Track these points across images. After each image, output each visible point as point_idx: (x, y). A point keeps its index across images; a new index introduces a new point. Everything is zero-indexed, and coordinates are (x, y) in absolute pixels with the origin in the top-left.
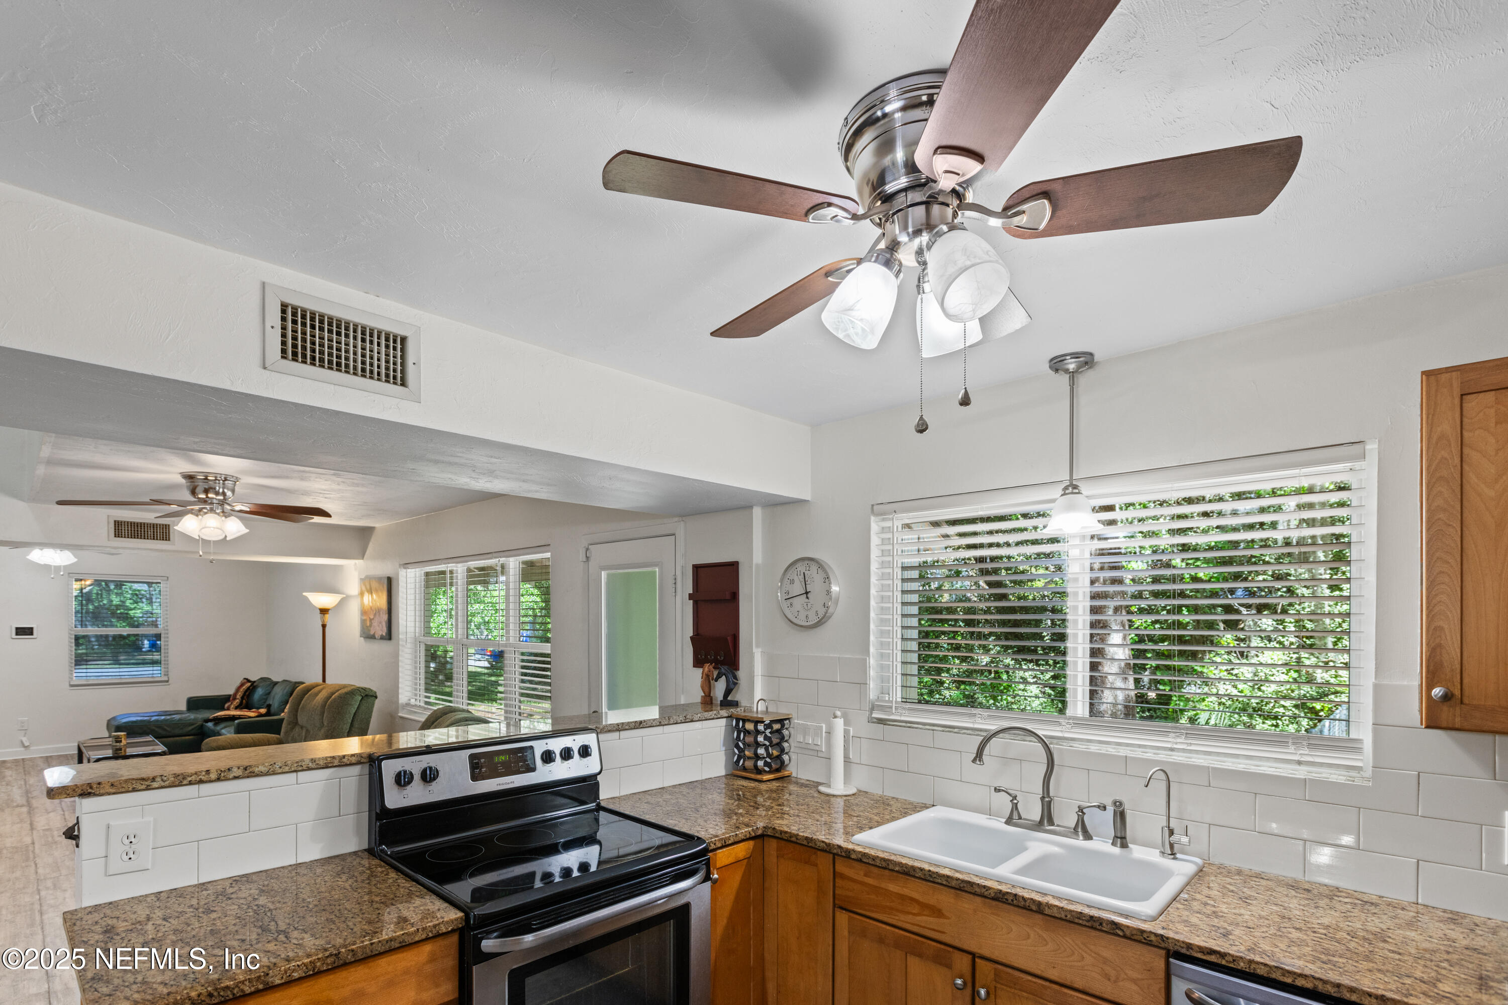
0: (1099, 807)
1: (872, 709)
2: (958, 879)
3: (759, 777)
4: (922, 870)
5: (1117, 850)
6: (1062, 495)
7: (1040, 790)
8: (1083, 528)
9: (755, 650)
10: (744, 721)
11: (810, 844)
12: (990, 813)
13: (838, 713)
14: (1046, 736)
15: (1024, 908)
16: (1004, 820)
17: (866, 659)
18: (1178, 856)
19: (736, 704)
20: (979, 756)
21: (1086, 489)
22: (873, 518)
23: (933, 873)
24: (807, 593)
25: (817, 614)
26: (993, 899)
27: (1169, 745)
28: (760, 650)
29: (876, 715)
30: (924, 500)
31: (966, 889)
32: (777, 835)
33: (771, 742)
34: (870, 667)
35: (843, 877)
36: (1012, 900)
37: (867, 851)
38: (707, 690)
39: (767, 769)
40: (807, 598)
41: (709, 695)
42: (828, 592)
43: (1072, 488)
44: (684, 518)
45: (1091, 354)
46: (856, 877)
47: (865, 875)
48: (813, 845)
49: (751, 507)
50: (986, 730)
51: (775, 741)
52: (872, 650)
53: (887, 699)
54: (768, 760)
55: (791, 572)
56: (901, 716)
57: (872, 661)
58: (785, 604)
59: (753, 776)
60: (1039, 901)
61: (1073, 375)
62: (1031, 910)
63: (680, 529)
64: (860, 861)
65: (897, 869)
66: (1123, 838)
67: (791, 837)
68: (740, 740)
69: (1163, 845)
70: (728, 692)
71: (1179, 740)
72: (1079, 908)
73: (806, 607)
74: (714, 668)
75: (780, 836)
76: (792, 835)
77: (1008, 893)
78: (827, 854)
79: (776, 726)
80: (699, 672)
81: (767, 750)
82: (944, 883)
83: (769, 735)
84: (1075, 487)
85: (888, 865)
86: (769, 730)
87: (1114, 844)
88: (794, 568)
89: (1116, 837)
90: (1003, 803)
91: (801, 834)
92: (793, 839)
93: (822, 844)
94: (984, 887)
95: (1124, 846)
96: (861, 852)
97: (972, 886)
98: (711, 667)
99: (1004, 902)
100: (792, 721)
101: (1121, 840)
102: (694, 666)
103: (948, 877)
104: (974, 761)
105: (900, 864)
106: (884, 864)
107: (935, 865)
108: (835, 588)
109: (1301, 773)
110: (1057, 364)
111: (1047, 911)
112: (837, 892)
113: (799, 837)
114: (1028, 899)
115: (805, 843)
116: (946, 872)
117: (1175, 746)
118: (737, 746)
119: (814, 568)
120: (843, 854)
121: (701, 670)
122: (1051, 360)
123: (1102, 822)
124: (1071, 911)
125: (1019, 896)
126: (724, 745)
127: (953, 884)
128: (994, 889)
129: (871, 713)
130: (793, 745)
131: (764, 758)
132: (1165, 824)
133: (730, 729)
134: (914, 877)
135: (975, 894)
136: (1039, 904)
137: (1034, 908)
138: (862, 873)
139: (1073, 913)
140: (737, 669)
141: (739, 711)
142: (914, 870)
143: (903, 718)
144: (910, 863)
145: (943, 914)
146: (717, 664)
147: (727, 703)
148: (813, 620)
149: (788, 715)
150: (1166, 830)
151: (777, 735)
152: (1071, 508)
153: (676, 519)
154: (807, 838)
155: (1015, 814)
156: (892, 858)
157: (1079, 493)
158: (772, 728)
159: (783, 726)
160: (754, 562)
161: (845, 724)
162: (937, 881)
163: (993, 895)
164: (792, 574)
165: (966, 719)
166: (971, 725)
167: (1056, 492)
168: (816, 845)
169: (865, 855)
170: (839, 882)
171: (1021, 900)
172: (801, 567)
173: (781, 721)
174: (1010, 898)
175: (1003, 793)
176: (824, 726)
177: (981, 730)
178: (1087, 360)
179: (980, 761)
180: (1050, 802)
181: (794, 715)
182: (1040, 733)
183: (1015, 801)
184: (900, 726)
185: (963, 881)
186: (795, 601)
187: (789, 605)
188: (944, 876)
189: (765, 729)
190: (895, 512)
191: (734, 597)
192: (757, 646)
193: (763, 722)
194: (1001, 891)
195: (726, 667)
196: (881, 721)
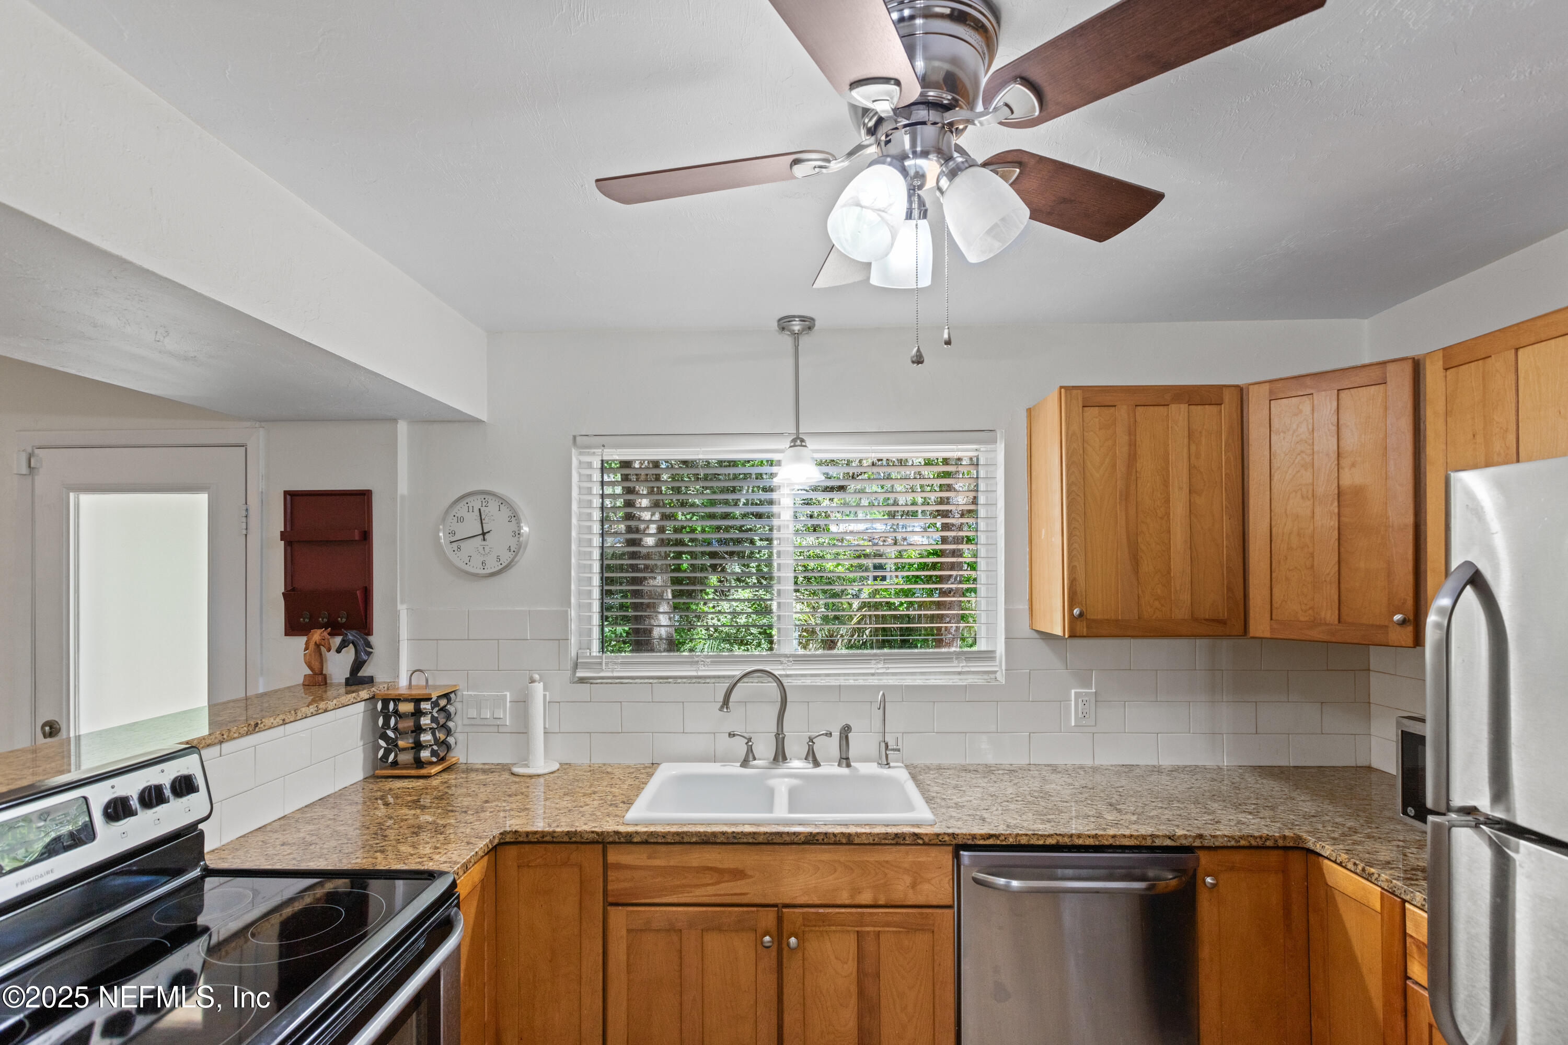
0: (826, 735)
1: (576, 666)
2: (765, 833)
3: (423, 772)
4: (723, 833)
5: (844, 771)
6: (791, 447)
7: (773, 728)
8: (807, 478)
9: (399, 607)
10: (397, 700)
11: (574, 839)
12: (725, 759)
13: (537, 677)
14: (781, 675)
15: (835, 844)
16: (739, 764)
17: (567, 612)
18: (892, 764)
19: (370, 680)
20: (726, 702)
21: (811, 444)
22: (574, 451)
23: (738, 833)
24: (484, 534)
25: (498, 558)
26: (804, 843)
27: (873, 671)
28: (405, 606)
29: (580, 674)
30: (650, 437)
31: (775, 841)
32: (521, 839)
33: (438, 723)
34: (571, 620)
35: (619, 867)
36: (823, 840)
37: (652, 829)
38: (316, 665)
39: (434, 759)
40: (484, 540)
41: (321, 673)
42: (517, 534)
43: (798, 441)
44: (263, 424)
45: (813, 319)
46: (638, 863)
47: (649, 858)
48: (578, 839)
49: (394, 420)
50: (729, 677)
51: (442, 721)
52: (573, 600)
53: (588, 654)
54: (435, 748)
55: (458, 507)
56: (612, 671)
57: (573, 613)
58: (448, 549)
59: (413, 772)
60: (849, 834)
61: (796, 336)
62: (842, 844)
63: (258, 439)
64: (646, 842)
65: (694, 840)
66: (847, 759)
67: (543, 837)
68: (389, 728)
69: (880, 758)
70: (358, 665)
71: (880, 666)
72: (882, 830)
73: (482, 552)
74: (329, 634)
75: (525, 840)
76: (543, 834)
77: (818, 833)
78: (596, 846)
79: (443, 702)
80: (299, 642)
81: (434, 734)
82: (751, 841)
83: (436, 715)
84: (802, 441)
85: (683, 838)
86: (437, 709)
87: (839, 765)
88: (465, 502)
89: (841, 758)
90: (740, 747)
91: (558, 830)
92: (548, 838)
93: (591, 835)
94: (794, 833)
95: (848, 765)
96: (646, 832)
97: (781, 836)
98: (325, 634)
99: (815, 844)
100: (459, 693)
101: (845, 760)
102: (286, 634)
103: (754, 833)
104: (721, 709)
105: (698, 834)
106: (677, 839)
107: (734, 824)
108: (525, 529)
109: (955, 680)
110: (784, 323)
111: (857, 841)
112: (609, 888)
113: (556, 835)
114: (838, 834)
115: (566, 839)
116: (748, 829)
117: (878, 671)
118: (384, 737)
119: (493, 505)
120: (622, 840)
121: (302, 640)
122: (780, 320)
123: (829, 747)
124: (878, 834)
125: (830, 833)
126: (362, 738)
127: (761, 839)
128: (803, 833)
129: (574, 672)
130: (459, 723)
131: (431, 745)
132: (881, 739)
133: (373, 715)
134: (716, 843)
135: (784, 844)
136: (849, 835)
137: (844, 841)
138: (645, 856)
139: (880, 836)
140: (369, 632)
141: (380, 689)
142: (715, 837)
143: (616, 674)
144: (710, 829)
145: (745, 875)
146: (335, 628)
147: (356, 680)
148: (493, 567)
149: (455, 686)
150: (883, 745)
151: (443, 714)
152: (798, 459)
153: (248, 424)
154: (568, 833)
155: (751, 756)
156: (685, 829)
157: (805, 446)
158: (439, 705)
159: (449, 701)
160: (399, 492)
161: (545, 689)
162: (742, 841)
163: (803, 839)
164: (461, 510)
165: (688, 667)
166: (694, 674)
167: (785, 443)
168: (582, 838)
169: (652, 834)
170: (612, 875)
171: (831, 836)
172: (476, 503)
173: (446, 696)
174: (820, 838)
175: (738, 737)
176: (508, 694)
177: (724, 677)
178: (809, 324)
179: (727, 708)
180: (784, 738)
181: (461, 685)
182: (776, 673)
183: (750, 744)
184: (607, 683)
185: (771, 834)
186: (463, 545)
187: (456, 549)
188: (750, 833)
189: (433, 708)
190: (604, 446)
191: (366, 536)
192: (402, 603)
193: (428, 699)
194: (811, 833)
195: (354, 632)
196: (582, 680)
